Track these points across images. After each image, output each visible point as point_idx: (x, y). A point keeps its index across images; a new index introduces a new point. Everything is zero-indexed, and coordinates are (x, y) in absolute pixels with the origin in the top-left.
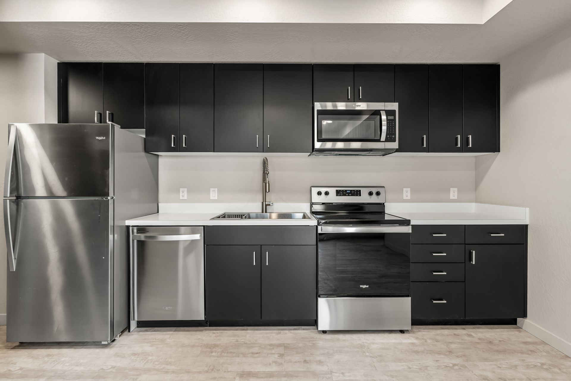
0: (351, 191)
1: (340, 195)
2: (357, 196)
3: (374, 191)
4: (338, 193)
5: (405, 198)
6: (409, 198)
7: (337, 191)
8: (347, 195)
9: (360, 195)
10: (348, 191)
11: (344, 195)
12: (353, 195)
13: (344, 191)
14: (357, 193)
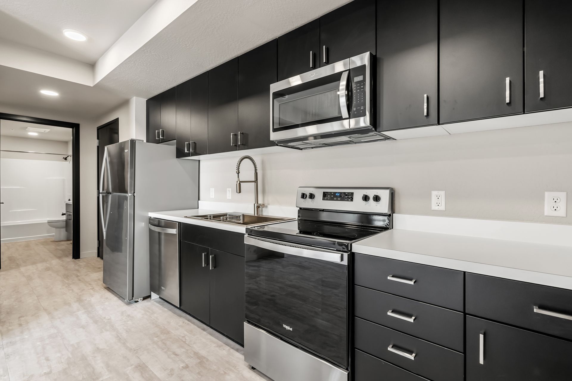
0: (341, 193)
1: (327, 200)
2: (348, 201)
3: (371, 193)
4: (326, 196)
5: (434, 207)
6: (442, 207)
7: (324, 193)
8: (335, 199)
9: (352, 200)
10: (337, 194)
11: (332, 199)
12: (343, 199)
13: (332, 193)
14: (349, 197)
